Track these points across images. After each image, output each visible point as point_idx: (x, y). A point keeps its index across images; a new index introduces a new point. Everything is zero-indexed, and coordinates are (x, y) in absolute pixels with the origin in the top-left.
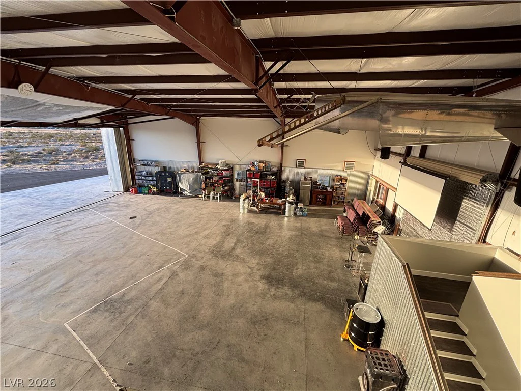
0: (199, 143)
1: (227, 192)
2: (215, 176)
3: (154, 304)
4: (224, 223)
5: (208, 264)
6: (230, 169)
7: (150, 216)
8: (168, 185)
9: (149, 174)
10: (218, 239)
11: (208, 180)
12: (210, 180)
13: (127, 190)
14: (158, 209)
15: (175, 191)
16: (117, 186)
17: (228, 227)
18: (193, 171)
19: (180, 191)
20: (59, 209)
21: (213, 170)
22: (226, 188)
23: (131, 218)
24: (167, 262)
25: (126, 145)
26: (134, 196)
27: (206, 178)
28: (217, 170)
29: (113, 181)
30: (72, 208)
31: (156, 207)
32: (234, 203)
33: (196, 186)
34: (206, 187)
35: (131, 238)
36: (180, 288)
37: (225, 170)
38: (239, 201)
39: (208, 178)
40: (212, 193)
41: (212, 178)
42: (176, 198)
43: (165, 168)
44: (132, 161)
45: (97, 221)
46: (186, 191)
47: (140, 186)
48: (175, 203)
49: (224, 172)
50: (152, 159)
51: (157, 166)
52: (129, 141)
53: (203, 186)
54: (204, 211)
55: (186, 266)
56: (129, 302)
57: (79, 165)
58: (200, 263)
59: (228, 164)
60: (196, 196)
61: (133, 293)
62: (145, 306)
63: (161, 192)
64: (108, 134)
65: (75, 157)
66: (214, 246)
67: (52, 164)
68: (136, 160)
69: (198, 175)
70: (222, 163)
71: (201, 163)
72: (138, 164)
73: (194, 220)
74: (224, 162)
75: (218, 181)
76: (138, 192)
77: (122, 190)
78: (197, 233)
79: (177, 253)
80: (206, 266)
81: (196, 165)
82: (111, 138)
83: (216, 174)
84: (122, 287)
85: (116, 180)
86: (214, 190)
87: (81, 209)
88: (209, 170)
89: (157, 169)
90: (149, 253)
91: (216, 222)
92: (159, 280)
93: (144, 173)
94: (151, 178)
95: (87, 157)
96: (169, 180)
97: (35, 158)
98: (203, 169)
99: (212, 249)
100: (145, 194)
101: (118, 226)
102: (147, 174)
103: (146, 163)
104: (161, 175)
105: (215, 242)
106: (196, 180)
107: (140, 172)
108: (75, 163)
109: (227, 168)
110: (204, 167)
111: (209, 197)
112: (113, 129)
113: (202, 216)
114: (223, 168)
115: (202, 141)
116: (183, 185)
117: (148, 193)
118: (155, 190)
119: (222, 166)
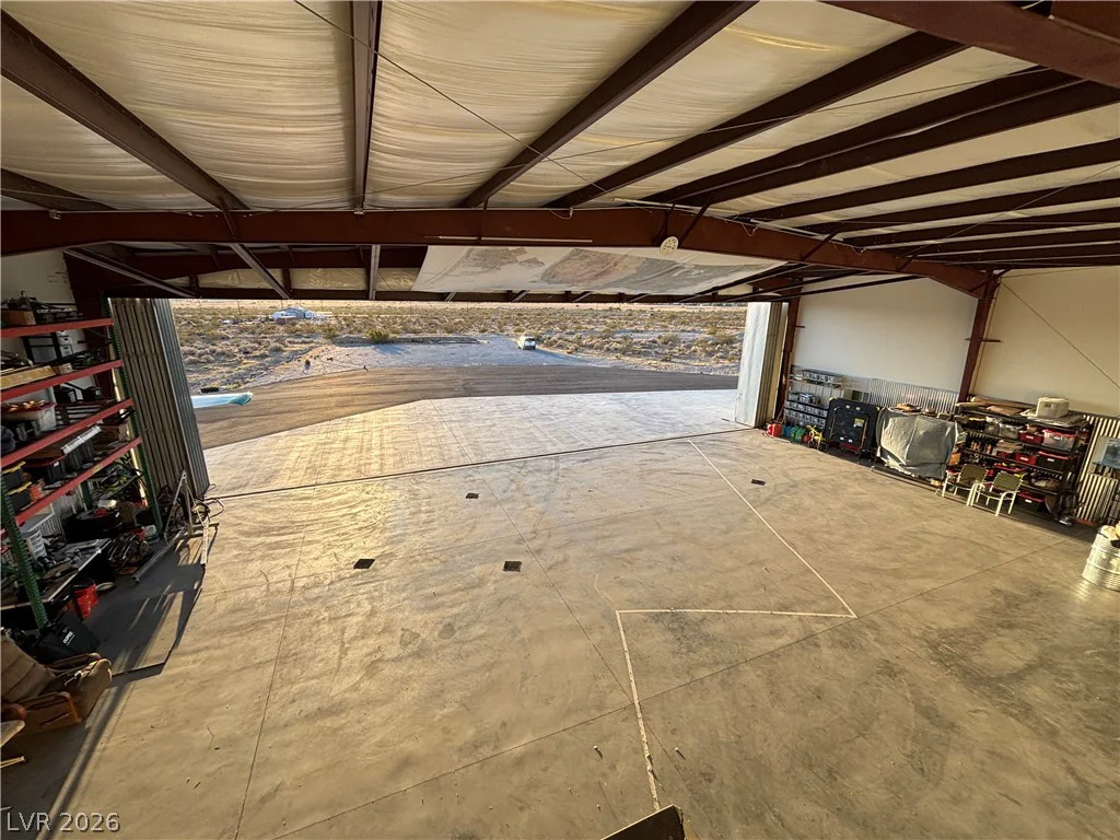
0: (978, 341)
1: (1042, 497)
2: (1007, 439)
3: (750, 676)
4: (998, 584)
5: (911, 667)
6: (1081, 430)
7: (793, 490)
8: (852, 434)
9: (816, 402)
10: (965, 620)
11: (975, 446)
12: (983, 447)
13: (761, 424)
14: (813, 481)
15: (866, 452)
16: (746, 415)
17: (1013, 602)
18: (932, 414)
19: (878, 454)
20: (654, 432)
21: (1004, 423)
22: (1042, 484)
23: (754, 482)
24: (803, 604)
25: (785, 337)
26: (772, 439)
27: (969, 440)
28: (1022, 422)
29: (738, 405)
30: (669, 435)
31: (810, 475)
32: (1061, 539)
33: (929, 454)
34: (962, 462)
35: (744, 520)
36: (816, 680)
37: (1053, 429)
38: (1092, 540)
39: (976, 439)
40: (977, 487)
41: (994, 443)
42: (864, 468)
43: (856, 394)
44: (788, 369)
45: (698, 467)
46: (896, 459)
47: (790, 423)
48: (857, 479)
49: (1047, 434)
50: (831, 371)
51: (838, 387)
52: (794, 327)
53: (955, 458)
54: (937, 525)
55: (847, 638)
56: (708, 640)
57: (695, 366)
58: (884, 652)
59: (1071, 414)
60: (923, 480)
61: (717, 628)
62: (733, 667)
63: (831, 446)
64: (758, 315)
65: (695, 351)
66: (944, 634)
67: (663, 361)
68: (795, 369)
69: (944, 426)
70: (1048, 405)
71: (965, 394)
72: (799, 377)
73: (900, 538)
74: (1058, 405)
75: (1013, 456)
76: (781, 434)
77: (753, 424)
78: (897, 573)
79: (830, 597)
80: (902, 671)
81: (951, 399)
82: (761, 322)
83: (1012, 436)
84: (705, 605)
85: (747, 401)
86: (990, 479)
87: (681, 440)
88: (989, 419)
89: (837, 394)
90: (769, 567)
91: (970, 572)
92: (774, 633)
93: (805, 398)
94: (816, 411)
95: (710, 354)
96: (858, 423)
97: (646, 350)
98: (970, 416)
99: (934, 636)
100: (794, 441)
101: (728, 487)
102: (811, 401)
103: (816, 378)
104: (843, 408)
105: (948, 624)
106: (933, 437)
107: (797, 394)
108: (692, 363)
109: (1066, 425)
110: (976, 408)
111: (964, 494)
112: (769, 304)
113: (927, 537)
114: (1048, 422)
115: (989, 338)
116: (891, 441)
117: (802, 442)
118: (819, 438)
119: (1045, 414)
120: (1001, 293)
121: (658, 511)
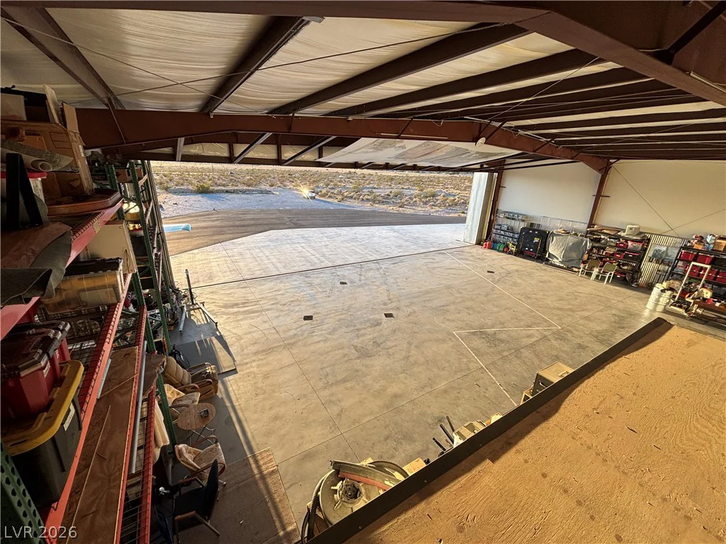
0: (599, 196)
1: (625, 274)
2: (611, 246)
3: (526, 353)
4: (614, 312)
5: (589, 345)
6: (645, 241)
7: (510, 275)
8: (533, 246)
9: (510, 229)
10: (605, 326)
11: (595, 251)
12: (599, 251)
13: (479, 243)
14: (517, 271)
15: (541, 255)
16: (470, 237)
17: (622, 319)
18: (576, 234)
19: (547, 256)
20: (423, 248)
21: (610, 238)
22: (625, 268)
23: (488, 272)
24: (538, 325)
25: (494, 194)
26: (487, 251)
27: (593, 247)
28: (618, 238)
29: (467, 231)
30: (432, 249)
31: (515, 268)
32: (635, 292)
33: (574, 255)
34: (588, 259)
35: (492, 290)
36: (555, 353)
37: (633, 241)
38: (650, 294)
39: (596, 247)
40: (596, 271)
41: (604, 249)
42: (539, 264)
43: (532, 224)
44: (494, 211)
45: (457, 265)
46: (557, 259)
47: (495, 242)
48: (537, 270)
49: (630, 243)
50: (520, 212)
51: (523, 221)
52: (499, 187)
53: (586, 257)
54: (581, 289)
55: (560, 336)
56: (502, 341)
57: (420, 210)
58: (579, 341)
59: (641, 233)
60: (569, 269)
61: (503, 336)
62: (517, 350)
63: (520, 253)
64: (480, 179)
65: (415, 201)
66: (599, 332)
67: (400, 207)
68: (499, 212)
69: (582, 241)
70: (631, 229)
71: (591, 224)
72: (502, 216)
73: (567, 295)
74: (636, 228)
75: (613, 254)
76: (492, 248)
77: (474, 243)
78: (571, 310)
79: (546, 321)
80: (587, 347)
81: (583, 227)
82: (482, 183)
83: (613, 244)
84: (493, 327)
85: (472, 229)
86: (601, 266)
87: (439, 252)
88: (602, 237)
89: (522, 225)
90: (515, 310)
91: (601, 307)
92: (529, 336)
93: (505, 227)
94: (511, 234)
95: (425, 203)
96: (536, 240)
97: (385, 200)
98: (593, 233)
99: (595, 333)
100: (499, 251)
101: (476, 275)
102: (508, 229)
103: (511, 216)
104: (528, 233)
105: (599, 328)
106: (576, 246)
107: (500, 225)
108: (416, 208)
109: (639, 238)
110: (596, 231)
111: (589, 274)
112: (487, 174)
113: (579, 294)
114: (631, 237)
115: (605, 195)
116: (555, 249)
117: (503, 252)
118: (514, 249)
119: (629, 233)
120: (612, 171)
121: (448, 287)
